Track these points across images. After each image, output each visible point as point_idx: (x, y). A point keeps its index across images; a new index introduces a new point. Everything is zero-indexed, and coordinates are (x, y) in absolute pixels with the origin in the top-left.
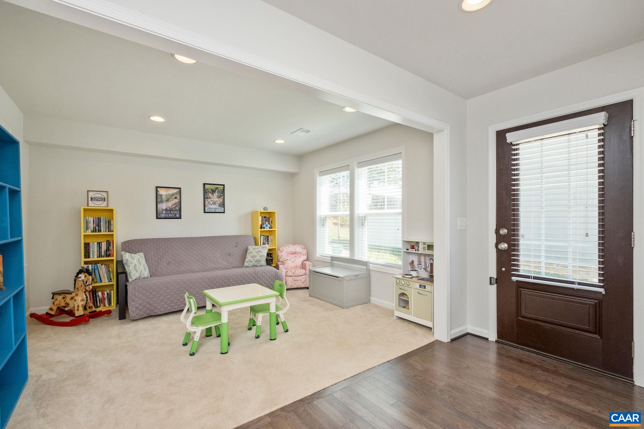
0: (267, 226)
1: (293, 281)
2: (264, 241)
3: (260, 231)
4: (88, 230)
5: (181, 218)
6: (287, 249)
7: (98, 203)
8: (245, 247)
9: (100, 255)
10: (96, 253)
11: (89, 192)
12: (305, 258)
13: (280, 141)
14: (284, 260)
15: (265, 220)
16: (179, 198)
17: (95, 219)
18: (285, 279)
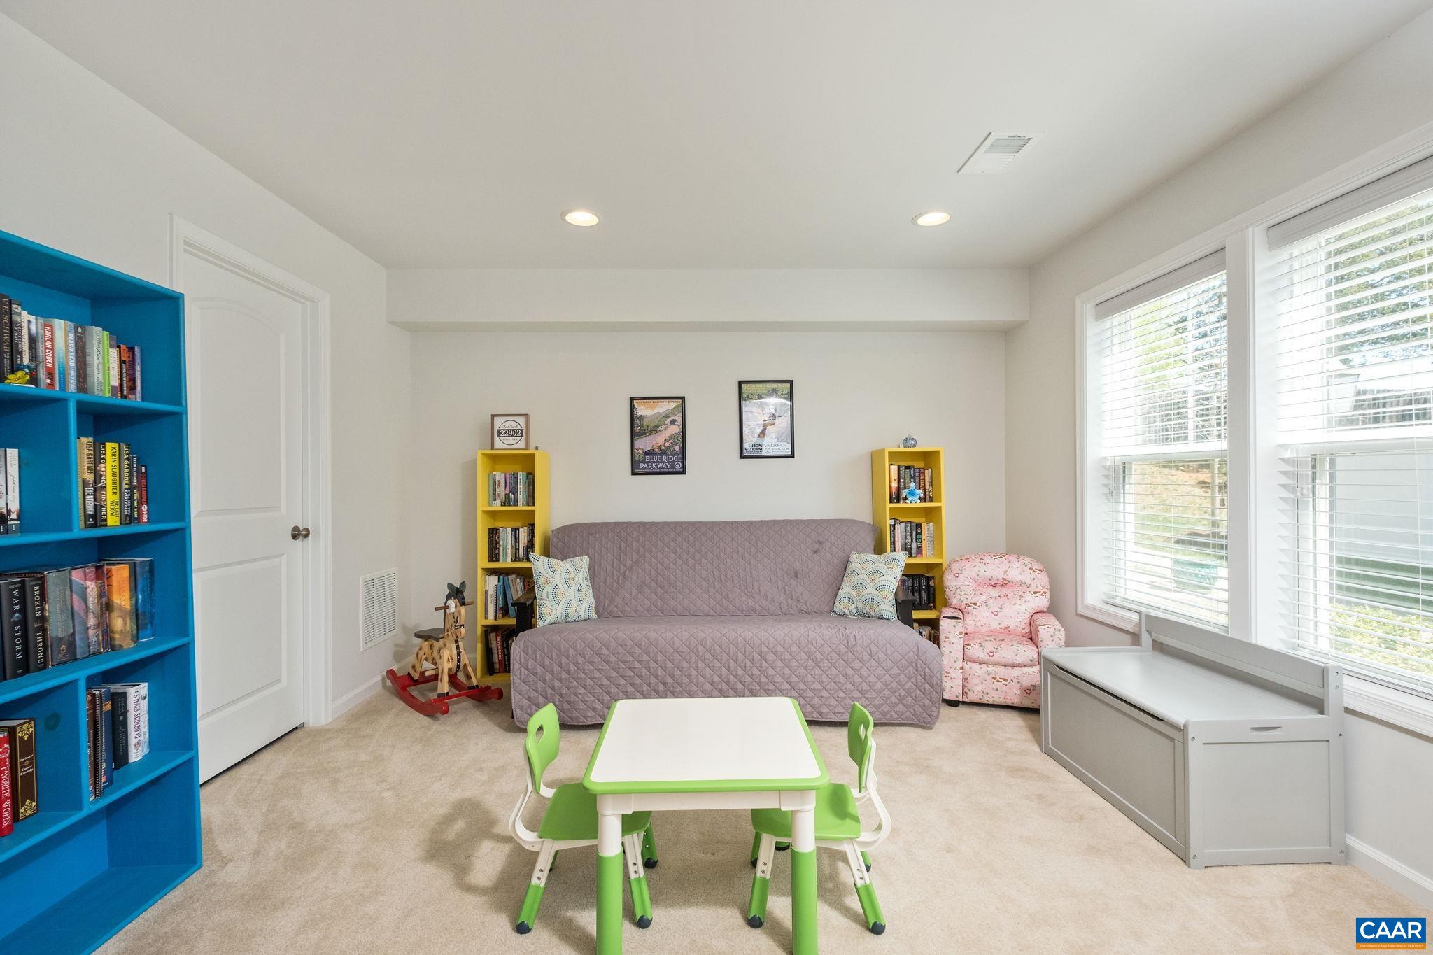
0: (912, 494)
1: (990, 679)
2: (906, 538)
3: (891, 509)
4: (495, 500)
5: (685, 474)
6: (976, 569)
7: (511, 441)
8: (841, 555)
9: (516, 558)
10: (509, 552)
11: (495, 418)
12: (1043, 602)
13: (933, 219)
14: (964, 602)
15: (908, 476)
16: (679, 422)
17: (507, 476)
18: (962, 668)
